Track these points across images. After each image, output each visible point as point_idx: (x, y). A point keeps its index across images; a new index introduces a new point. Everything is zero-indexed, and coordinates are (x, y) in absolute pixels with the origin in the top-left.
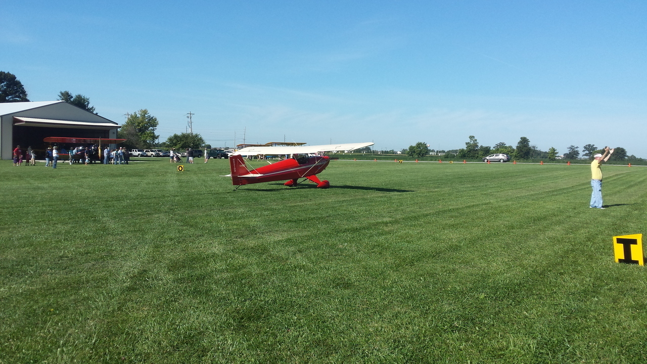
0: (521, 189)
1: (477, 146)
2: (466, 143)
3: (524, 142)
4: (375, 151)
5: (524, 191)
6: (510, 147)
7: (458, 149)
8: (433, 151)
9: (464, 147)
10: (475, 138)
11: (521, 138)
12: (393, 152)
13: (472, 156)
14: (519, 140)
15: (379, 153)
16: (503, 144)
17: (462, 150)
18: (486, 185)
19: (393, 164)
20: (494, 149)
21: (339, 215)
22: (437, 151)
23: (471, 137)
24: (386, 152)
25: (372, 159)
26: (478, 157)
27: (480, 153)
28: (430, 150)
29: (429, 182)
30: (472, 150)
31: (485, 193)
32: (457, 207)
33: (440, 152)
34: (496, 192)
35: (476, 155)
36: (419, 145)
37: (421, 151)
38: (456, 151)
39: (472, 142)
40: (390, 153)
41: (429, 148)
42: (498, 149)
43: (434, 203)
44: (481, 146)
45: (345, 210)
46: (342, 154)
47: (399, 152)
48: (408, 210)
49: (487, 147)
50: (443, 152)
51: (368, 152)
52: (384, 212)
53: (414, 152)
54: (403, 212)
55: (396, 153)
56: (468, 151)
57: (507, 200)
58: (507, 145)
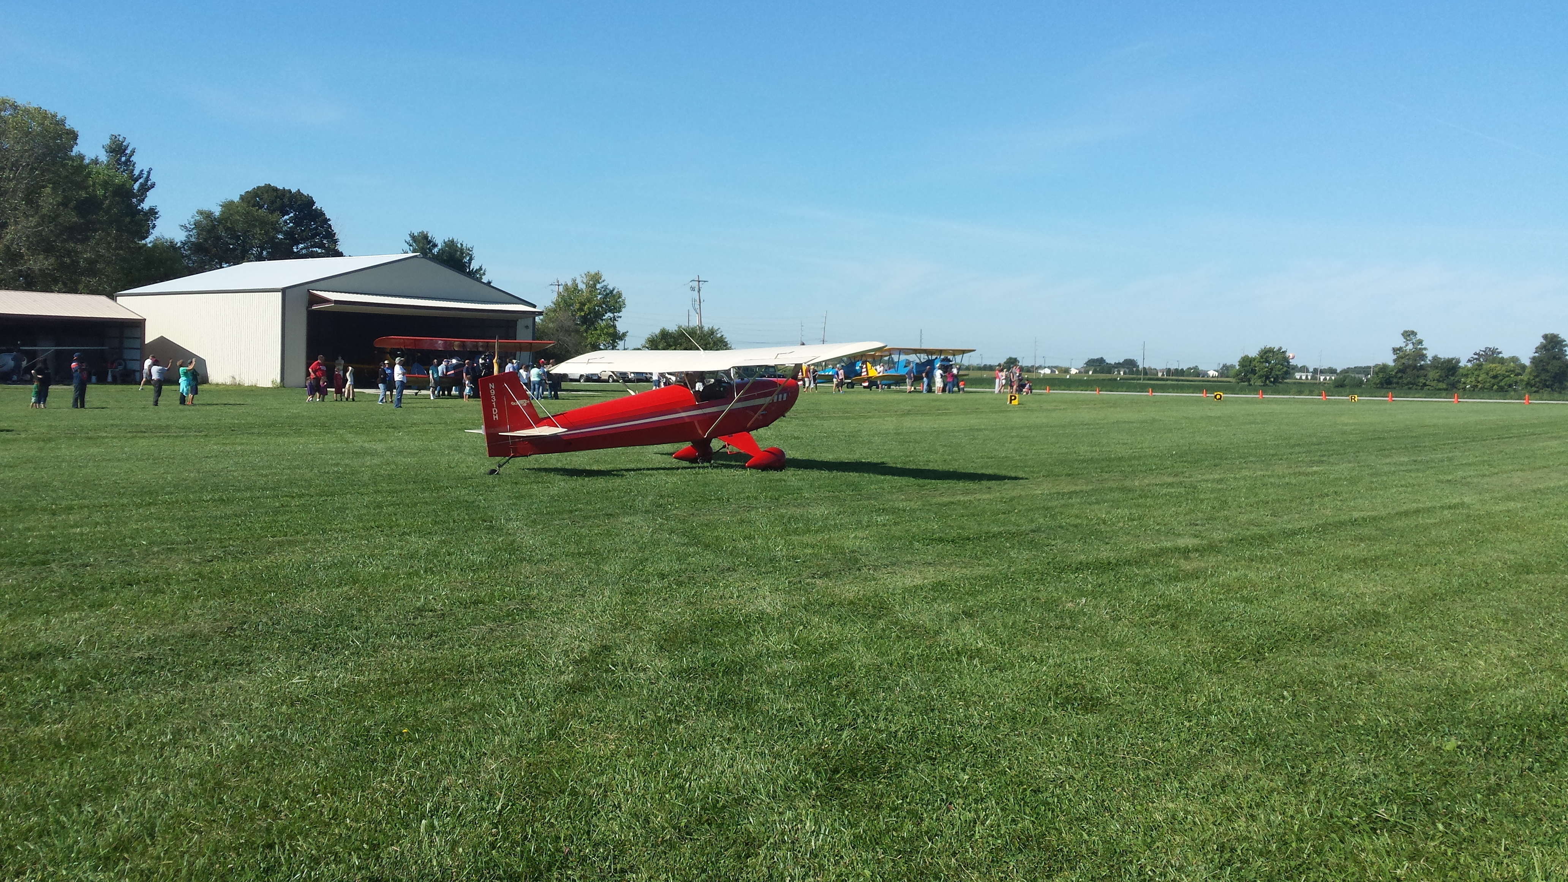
0: (1546, 470)
1: (1423, 357)
2: (1395, 350)
3: (1553, 348)
4: (1150, 369)
5: (1554, 475)
6: (1514, 359)
7: (1372, 364)
8: (1304, 369)
9: (1389, 359)
10: (1419, 337)
11: (1545, 337)
12: (1197, 372)
13: (1408, 384)
14: (1539, 341)
15: (1160, 375)
16: (1494, 351)
17: (1384, 368)
18: (1450, 459)
19: (1198, 401)
20: (1469, 365)
21: (1061, 527)
22: (1315, 371)
23: (1408, 335)
24: (1179, 372)
25: (1143, 388)
26: (1425, 385)
27: (1432, 374)
28: (1295, 368)
29: (1297, 449)
30: (1409, 366)
31: (1450, 478)
32: (1374, 513)
33: (1322, 372)
34: (1478, 476)
35: (1422, 380)
36: (1267, 354)
37: (1272, 369)
38: (1365, 370)
39: (1410, 346)
40: (1189, 375)
41: (1293, 362)
42: (1480, 366)
43: (1312, 503)
44: (1435, 358)
45: (1077, 517)
46: (1063, 376)
47: (1212, 373)
48: (1243, 518)
49: (1450, 361)
50: (1332, 371)
51: (1132, 372)
52: (1180, 523)
53: (1253, 372)
54: (1230, 525)
55: (1205, 374)
56: (1400, 371)
57: (1509, 498)
58: (1506, 355)
